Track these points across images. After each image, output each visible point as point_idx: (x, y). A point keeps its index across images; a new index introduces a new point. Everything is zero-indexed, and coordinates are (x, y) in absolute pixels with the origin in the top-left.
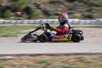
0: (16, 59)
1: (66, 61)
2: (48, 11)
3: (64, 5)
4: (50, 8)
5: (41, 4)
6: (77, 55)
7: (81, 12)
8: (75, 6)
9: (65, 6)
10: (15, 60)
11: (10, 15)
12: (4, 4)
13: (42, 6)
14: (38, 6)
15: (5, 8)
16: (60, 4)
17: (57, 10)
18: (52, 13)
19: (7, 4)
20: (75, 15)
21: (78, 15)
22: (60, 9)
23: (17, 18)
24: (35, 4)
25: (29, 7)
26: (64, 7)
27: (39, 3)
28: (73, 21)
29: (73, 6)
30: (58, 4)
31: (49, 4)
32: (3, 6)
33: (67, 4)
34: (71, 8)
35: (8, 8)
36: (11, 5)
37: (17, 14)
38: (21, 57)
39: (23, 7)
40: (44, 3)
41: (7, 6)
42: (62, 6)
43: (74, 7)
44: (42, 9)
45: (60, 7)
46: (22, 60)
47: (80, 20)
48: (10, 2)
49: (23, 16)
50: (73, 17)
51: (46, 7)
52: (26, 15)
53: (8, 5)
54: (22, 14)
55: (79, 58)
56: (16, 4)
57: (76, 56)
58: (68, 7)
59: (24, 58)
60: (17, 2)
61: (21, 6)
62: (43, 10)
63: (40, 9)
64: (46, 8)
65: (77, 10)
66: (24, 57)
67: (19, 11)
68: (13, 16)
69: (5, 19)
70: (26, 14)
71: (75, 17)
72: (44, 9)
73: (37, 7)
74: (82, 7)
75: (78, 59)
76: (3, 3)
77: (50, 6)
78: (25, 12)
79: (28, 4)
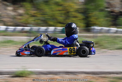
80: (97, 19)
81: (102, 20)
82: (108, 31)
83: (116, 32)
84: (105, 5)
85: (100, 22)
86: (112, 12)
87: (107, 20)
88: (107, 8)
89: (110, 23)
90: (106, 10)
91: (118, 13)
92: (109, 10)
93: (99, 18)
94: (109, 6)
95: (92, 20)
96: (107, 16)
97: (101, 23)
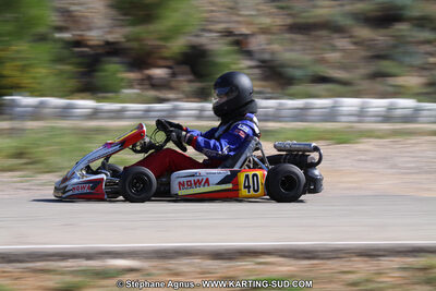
0: (154, 271)
1: (368, 281)
2: (282, 66)
3: (351, 37)
4: (292, 50)
5: (253, 35)
6: (415, 257)
7: (423, 68)
8: (401, 41)
9: (355, 43)
10: (148, 275)
11: (122, 79)
12: (95, 36)
13: (257, 43)
14: (240, 44)
15: (100, 51)
16: (336, 35)
17: (322, 61)
18: (298, 73)
19: (110, 32)
20: (400, 81)
21: (413, 81)
22: (333, 56)
23: (152, 93)
24: (228, 33)
25: (201, 45)
26: (353, 47)
27: (244, 30)
28: (390, 108)
29: (391, 41)
30: (324, 33)
31: (288, 36)
32: (91, 43)
33: (365, 33)
34: (382, 53)
35: (112, 50)
36: (123, 40)
37: (149, 78)
38: (173, 264)
39: (178, 45)
40: (265, 31)
41: (108, 43)
42: (342, 43)
43: (395, 46)
44: (257, 56)
45: (334, 49)
46: (177, 274)
47: (419, 101)
48: (122, 26)
49: (173, 84)
50: (390, 89)
51: (276, 47)
52: (190, 81)
53: (111, 38)
54: (174, 75)
55: (424, 269)
56: (149, 33)
57: (410, 260)
58: (369, 47)
59: (185, 269)
60: (152, 27)
61: (169, 44)
62: (263, 61)
63: (249, 54)
64: (273, 53)
65: (407, 60)
66: (186, 261)
67: (162, 62)
68: (131, 87)
69: (99, 100)
70: (191, 77)
71: (399, 92)
72: (266, 56)
73: (236, 48)
74: (428, 48)
75: (421, 274)
76: (90, 29)
77: (293, 41)
78: (186, 68)
79: (197, 36)
80: (23, 69)
81: (42, 71)
82: (65, 113)
83: (95, 114)
84: (54, 18)
85: (34, 78)
86: (78, 43)
87: (62, 72)
88: (60, 29)
89: (73, 83)
90: (57, 35)
91: (99, 46)
92: (66, 36)
93: (30, 66)
94: (65, 21)
95: (6, 72)
96: (59, 60)
97: (40, 83)
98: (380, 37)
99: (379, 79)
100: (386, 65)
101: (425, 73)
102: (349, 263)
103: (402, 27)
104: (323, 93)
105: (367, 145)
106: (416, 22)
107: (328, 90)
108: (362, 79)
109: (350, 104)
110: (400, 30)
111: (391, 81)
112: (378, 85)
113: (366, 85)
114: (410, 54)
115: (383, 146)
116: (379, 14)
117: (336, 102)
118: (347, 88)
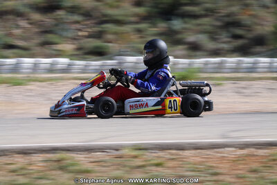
98: (47, 19)
99: (47, 46)
100: (50, 37)
101: (76, 42)
102: (11, 159)
103: (61, 13)
104: (11, 55)
105: (33, 86)
106: (69, 9)
107: (14, 53)
108: (37, 46)
109: (28, 62)
110: (59, 15)
111: (55, 47)
112: (46, 50)
113: (38, 50)
114: (67, 30)
115: (43, 87)
116: (46, 4)
117: (18, 60)
118: (26, 51)
